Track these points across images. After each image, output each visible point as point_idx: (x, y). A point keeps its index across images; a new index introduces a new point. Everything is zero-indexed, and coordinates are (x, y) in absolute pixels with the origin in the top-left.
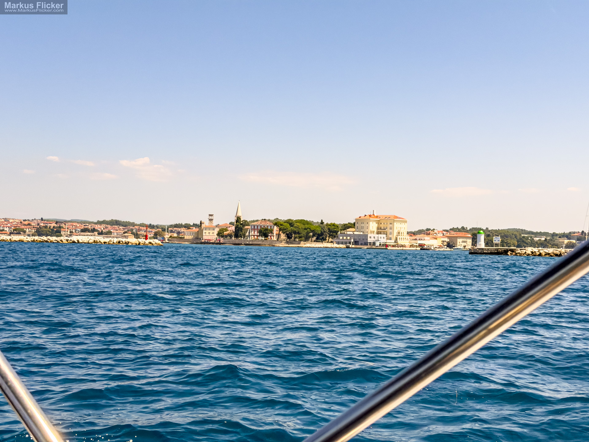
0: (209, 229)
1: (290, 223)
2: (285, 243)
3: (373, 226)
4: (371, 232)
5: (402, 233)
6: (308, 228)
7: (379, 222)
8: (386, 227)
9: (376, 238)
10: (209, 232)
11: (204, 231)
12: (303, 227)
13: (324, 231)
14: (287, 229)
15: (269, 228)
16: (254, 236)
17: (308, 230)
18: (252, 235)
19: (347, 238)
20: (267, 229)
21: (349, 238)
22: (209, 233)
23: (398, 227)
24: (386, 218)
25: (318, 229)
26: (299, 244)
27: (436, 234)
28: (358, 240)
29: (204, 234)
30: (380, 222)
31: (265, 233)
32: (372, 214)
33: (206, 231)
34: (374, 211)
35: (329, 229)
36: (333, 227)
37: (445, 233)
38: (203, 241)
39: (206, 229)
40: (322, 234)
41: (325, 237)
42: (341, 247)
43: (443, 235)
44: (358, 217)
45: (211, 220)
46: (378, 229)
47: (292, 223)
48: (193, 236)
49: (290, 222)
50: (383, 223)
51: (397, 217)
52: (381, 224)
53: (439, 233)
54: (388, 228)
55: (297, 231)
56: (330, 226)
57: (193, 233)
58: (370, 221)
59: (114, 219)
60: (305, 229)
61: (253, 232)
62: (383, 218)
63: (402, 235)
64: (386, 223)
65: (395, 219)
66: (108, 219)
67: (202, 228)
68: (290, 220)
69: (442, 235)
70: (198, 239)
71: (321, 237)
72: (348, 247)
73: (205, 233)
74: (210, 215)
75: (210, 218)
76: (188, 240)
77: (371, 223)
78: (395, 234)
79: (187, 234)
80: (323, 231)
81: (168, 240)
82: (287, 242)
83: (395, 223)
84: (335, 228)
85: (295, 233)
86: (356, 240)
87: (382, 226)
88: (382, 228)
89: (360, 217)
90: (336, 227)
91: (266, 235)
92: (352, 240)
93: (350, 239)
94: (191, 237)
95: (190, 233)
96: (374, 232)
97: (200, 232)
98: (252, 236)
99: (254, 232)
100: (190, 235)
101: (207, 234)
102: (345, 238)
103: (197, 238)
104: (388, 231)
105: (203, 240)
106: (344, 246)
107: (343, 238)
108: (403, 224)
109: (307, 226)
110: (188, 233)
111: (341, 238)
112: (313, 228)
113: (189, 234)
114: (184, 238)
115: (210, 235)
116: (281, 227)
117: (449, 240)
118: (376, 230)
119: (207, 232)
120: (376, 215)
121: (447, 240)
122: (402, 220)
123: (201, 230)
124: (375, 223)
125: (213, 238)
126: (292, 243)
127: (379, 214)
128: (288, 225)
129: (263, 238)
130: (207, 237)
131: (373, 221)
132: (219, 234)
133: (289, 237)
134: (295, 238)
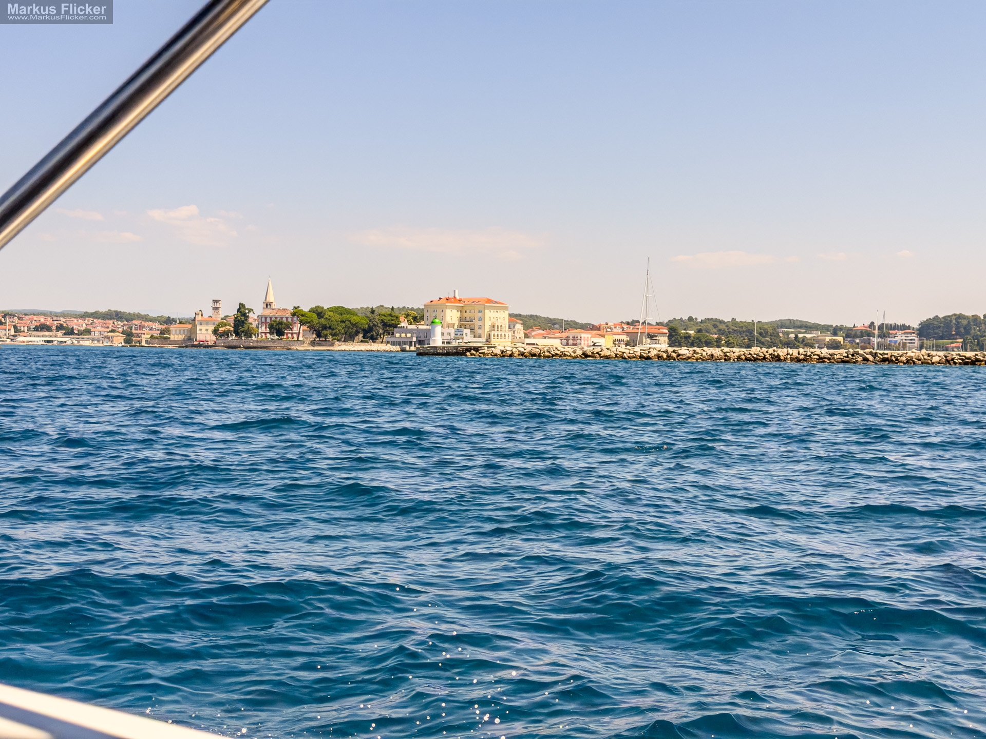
0: (207, 324)
1: (319, 312)
2: (309, 344)
3: (452, 316)
4: (449, 326)
5: (498, 326)
6: (348, 320)
7: (461, 310)
8: (472, 318)
9: (452, 335)
10: (207, 328)
11: (198, 328)
12: (338, 317)
13: (374, 325)
14: (313, 322)
15: (284, 319)
16: (265, 334)
17: (347, 323)
18: (261, 333)
19: (406, 335)
20: (281, 323)
21: (409, 335)
22: (207, 330)
23: (491, 317)
24: (473, 302)
25: (363, 321)
26: (332, 345)
27: (611, 328)
28: (423, 338)
29: (198, 332)
30: (465, 309)
31: (278, 328)
32: (451, 296)
33: (201, 328)
34: (455, 291)
35: (382, 321)
36: (390, 318)
37: (625, 327)
38: (196, 343)
39: (201, 324)
40: (370, 329)
41: (375, 335)
42: (392, 350)
43: (623, 330)
44: (428, 301)
45: (216, 309)
46: (461, 320)
47: (321, 313)
48: (184, 335)
49: (319, 310)
50: (468, 311)
51: (489, 301)
52: (466, 312)
53: (615, 328)
54: (477, 319)
55: (328, 325)
56: (385, 316)
57: (184, 330)
58: (447, 307)
60: (343, 322)
61: (263, 328)
62: (469, 303)
63: (499, 329)
64: (472, 311)
65: (486, 305)
67: (197, 322)
68: (319, 307)
69: (620, 330)
70: (190, 342)
71: (369, 335)
72: (403, 350)
73: (201, 330)
74: (216, 301)
75: (215, 306)
76: (175, 342)
77: (448, 311)
78: (487, 328)
79: (174, 332)
80: (372, 325)
81: (147, 342)
82: (313, 343)
83: (487, 311)
84: (392, 320)
85: (325, 327)
86: (420, 339)
87: (467, 315)
88: (468, 319)
89: (431, 302)
90: (395, 318)
91: (280, 333)
92: (414, 339)
93: (412, 337)
94: (180, 337)
95: (180, 331)
96: (454, 325)
97: (193, 331)
98: (263, 335)
99: (266, 328)
100: (180, 333)
101: (204, 332)
102: (403, 335)
103: (190, 339)
104: (477, 323)
105: (196, 341)
106: (398, 348)
107: (400, 336)
108: (502, 311)
109: (345, 317)
110: (176, 330)
111: (398, 335)
112: (354, 319)
113: (178, 333)
114: (169, 338)
115: (205, 334)
116: (302, 318)
117: (628, 339)
118: (457, 323)
119: (204, 328)
120: (458, 298)
121: (625, 338)
122: (498, 306)
123: (195, 326)
124: (455, 311)
125: (212, 339)
126: (320, 345)
127: (463, 297)
128: (315, 315)
129: (275, 337)
130: (200, 337)
131: (452, 308)
132: (215, 332)
133: (319, 335)
134: (326, 336)
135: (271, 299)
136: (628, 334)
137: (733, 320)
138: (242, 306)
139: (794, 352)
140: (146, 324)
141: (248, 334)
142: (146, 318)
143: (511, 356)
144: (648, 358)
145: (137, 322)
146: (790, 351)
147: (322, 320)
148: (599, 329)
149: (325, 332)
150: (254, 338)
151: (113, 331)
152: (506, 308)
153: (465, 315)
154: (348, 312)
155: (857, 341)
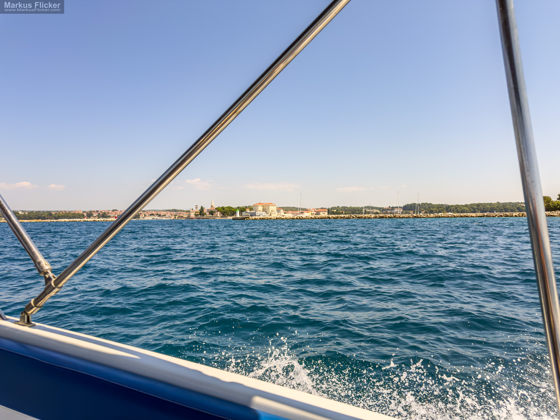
1: (223, 208)
3: (260, 208)
4: (260, 211)
5: (274, 211)
7: (263, 206)
9: (260, 214)
11: (191, 213)
12: (228, 209)
14: (221, 211)
15: (214, 210)
20: (212, 211)
21: (248, 214)
23: (271, 208)
24: (266, 204)
26: (227, 217)
27: (311, 210)
28: (252, 215)
31: (212, 213)
32: (260, 202)
44: (254, 204)
46: (263, 209)
51: (271, 204)
53: (313, 210)
57: (187, 214)
59: (174, 209)
60: (230, 211)
61: (208, 213)
66: (171, 209)
68: (223, 207)
70: (189, 218)
74: (196, 206)
76: (185, 218)
77: (259, 207)
78: (270, 211)
82: (221, 217)
83: (270, 206)
85: (225, 212)
87: (265, 208)
91: (212, 214)
92: (250, 215)
94: (186, 216)
97: (190, 214)
98: (208, 215)
101: (193, 214)
103: (189, 217)
104: (267, 210)
108: (274, 207)
109: (230, 209)
110: (185, 214)
114: (183, 216)
115: (192, 215)
116: (219, 210)
118: (262, 210)
119: (192, 213)
120: (262, 203)
121: (315, 213)
122: (274, 205)
123: (190, 213)
124: (261, 207)
125: (194, 216)
126: (223, 217)
127: (263, 203)
128: (222, 209)
129: (211, 215)
130: (191, 216)
131: (260, 206)
132: (195, 214)
133: (223, 215)
134: (225, 215)
135: (213, 205)
136: (316, 212)
137: (351, 207)
138: (202, 207)
139: (334, 216)
140: (182, 213)
141: (203, 215)
142: (183, 211)
143: (257, 219)
144: (294, 219)
145: (179, 212)
146: (333, 216)
147: (224, 210)
148: (308, 211)
149: (224, 214)
150: (205, 216)
151: (172, 215)
152: (276, 206)
153: (264, 208)
154: (232, 208)
155: (384, 212)
